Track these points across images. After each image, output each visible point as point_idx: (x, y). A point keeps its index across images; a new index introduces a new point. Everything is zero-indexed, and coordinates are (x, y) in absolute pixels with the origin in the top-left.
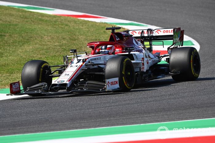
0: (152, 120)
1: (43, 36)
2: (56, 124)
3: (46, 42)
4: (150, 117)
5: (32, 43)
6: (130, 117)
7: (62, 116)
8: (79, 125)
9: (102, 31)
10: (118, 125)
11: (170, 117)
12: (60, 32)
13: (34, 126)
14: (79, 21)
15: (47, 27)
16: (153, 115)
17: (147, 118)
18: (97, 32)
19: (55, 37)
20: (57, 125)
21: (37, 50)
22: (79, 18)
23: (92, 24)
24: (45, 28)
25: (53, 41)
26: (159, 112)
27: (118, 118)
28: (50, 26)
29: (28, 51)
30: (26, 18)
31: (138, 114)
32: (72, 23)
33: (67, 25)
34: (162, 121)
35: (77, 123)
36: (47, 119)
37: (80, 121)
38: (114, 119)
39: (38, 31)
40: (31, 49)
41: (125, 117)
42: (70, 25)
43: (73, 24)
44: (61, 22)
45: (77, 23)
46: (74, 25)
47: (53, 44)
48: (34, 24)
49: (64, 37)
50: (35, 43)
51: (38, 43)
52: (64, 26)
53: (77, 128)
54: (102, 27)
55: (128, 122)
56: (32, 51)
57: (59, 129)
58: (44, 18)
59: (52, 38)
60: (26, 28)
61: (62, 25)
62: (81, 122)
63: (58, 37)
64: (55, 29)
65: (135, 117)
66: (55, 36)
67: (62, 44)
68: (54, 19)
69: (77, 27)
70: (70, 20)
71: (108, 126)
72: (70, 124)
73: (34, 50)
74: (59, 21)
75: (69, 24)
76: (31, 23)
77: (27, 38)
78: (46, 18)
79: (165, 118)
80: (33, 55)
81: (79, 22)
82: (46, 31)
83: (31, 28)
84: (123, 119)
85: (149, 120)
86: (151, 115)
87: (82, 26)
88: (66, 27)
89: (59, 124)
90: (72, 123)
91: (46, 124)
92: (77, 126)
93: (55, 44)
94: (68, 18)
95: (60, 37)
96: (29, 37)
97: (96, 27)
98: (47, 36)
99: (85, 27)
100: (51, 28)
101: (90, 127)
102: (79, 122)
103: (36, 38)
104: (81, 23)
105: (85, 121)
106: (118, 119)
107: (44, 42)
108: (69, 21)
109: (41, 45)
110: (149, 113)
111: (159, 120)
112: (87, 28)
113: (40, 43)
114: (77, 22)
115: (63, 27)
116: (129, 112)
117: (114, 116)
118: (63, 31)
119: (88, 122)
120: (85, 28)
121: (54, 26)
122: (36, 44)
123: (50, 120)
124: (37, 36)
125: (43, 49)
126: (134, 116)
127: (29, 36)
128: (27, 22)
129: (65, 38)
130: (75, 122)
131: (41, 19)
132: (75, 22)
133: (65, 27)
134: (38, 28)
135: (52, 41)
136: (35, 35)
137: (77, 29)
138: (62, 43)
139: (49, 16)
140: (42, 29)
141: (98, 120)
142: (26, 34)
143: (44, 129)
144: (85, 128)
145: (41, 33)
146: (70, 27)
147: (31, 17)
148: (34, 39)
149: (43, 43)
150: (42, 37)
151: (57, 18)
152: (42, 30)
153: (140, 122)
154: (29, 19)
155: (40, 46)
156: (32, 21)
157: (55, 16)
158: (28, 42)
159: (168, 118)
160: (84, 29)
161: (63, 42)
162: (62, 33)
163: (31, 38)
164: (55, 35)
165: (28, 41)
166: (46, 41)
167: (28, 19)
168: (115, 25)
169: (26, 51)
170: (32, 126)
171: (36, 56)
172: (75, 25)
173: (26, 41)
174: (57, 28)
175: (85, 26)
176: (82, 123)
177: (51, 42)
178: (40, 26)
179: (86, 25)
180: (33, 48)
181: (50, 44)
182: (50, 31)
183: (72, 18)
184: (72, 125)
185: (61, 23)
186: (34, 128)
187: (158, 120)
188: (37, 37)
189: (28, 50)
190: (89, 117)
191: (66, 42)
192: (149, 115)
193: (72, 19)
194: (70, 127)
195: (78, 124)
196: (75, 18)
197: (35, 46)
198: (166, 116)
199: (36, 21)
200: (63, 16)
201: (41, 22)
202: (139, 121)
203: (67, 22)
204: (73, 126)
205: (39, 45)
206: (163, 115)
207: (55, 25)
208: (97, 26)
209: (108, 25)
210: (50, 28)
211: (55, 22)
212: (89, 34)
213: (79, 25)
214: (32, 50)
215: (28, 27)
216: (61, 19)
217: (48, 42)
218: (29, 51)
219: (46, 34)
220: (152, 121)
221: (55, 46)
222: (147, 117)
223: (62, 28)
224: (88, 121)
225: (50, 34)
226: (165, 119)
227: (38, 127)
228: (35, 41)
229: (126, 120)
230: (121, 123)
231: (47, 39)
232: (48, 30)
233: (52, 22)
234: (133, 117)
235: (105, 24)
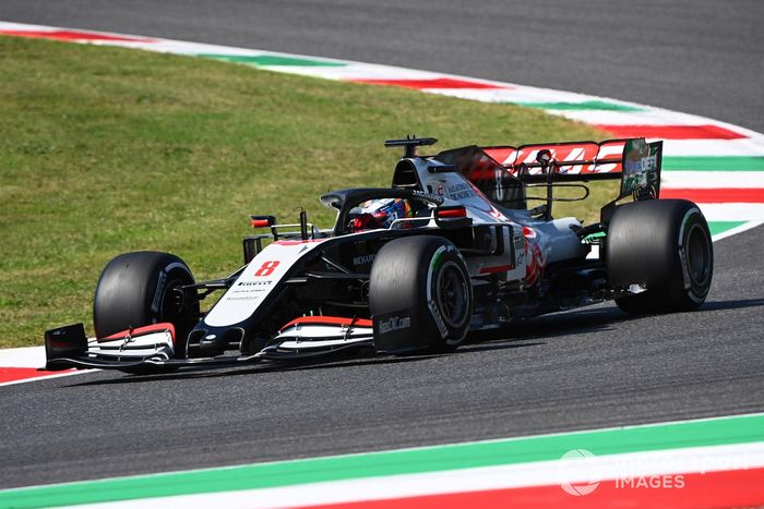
0: (661, 413)
1: (311, 149)
2: (353, 431)
3: (319, 169)
4: (654, 402)
5: (275, 172)
6: (590, 404)
7: (373, 405)
8: (427, 433)
9: (499, 130)
10: (551, 429)
11: (718, 403)
12: (364, 135)
13: (284, 439)
14: (424, 100)
15: (323, 121)
16: (664, 395)
17: (645, 408)
18: (484, 134)
19: (350, 151)
20: (356, 434)
21: (291, 196)
22: (425, 90)
23: (467, 108)
24: (317, 125)
25: (344, 166)
26: (684, 388)
27: (551, 409)
28: (332, 118)
29: (262, 200)
30: (256, 93)
31: (615, 396)
32: (401, 106)
33: (386, 113)
34: (695, 416)
35: (420, 427)
36: (325, 414)
37: (432, 419)
38: (538, 413)
39: (294, 133)
40: (274, 193)
41: (574, 406)
42: (397, 113)
43: (406, 110)
44: (367, 104)
45: (419, 104)
46: (407, 113)
47: (344, 175)
48: (283, 112)
49: (378, 152)
50: (285, 172)
51: (294, 171)
52: (377, 116)
53: (419, 442)
54: (500, 118)
55: (582, 421)
56: (277, 199)
57: (364, 446)
58: (312, 93)
59: (341, 157)
60: (259, 126)
61: (372, 112)
62: (434, 422)
63: (358, 152)
64: (348, 126)
65: (607, 403)
66: (348, 149)
67: (373, 173)
68: (347, 94)
69: (419, 120)
70: (398, 96)
71: (520, 433)
72: (398, 429)
73: (284, 195)
74: (362, 99)
75: (393, 109)
76: (272, 110)
77: (260, 156)
78: (321, 93)
79: (703, 406)
80: (279, 211)
81: (424, 103)
82: (319, 132)
83: (271, 126)
84: (567, 411)
85: (651, 415)
86: (656, 398)
87: (436, 115)
88: (385, 120)
89: (364, 430)
90: (403, 426)
91: (323, 431)
92: (420, 437)
93: (350, 175)
94: (391, 90)
95: (366, 151)
96: (267, 155)
97: (481, 116)
98: (325, 149)
99: (445, 117)
100: (335, 124)
101: (462, 439)
102: (425, 423)
103: (288, 157)
104: (430, 105)
105: (448, 420)
106: (553, 412)
107: (313, 168)
108: (392, 100)
109: (304, 179)
110: (652, 391)
111: (684, 413)
112: (453, 122)
113: (302, 173)
114: (417, 101)
115: (373, 118)
116: (587, 388)
117: (537, 403)
118: (374, 132)
119: (456, 423)
120: (444, 121)
121: (347, 117)
122: (287, 176)
123: (334, 418)
124: (291, 151)
125: (311, 192)
126: (604, 400)
127: (267, 151)
128: (260, 105)
129: (382, 155)
130: (415, 424)
131: (303, 95)
132: (413, 103)
133: (378, 119)
134: (294, 123)
135: (339, 166)
136: (285, 148)
137: (419, 125)
138: (369, 171)
139: (331, 85)
140: (308, 127)
141: (486, 416)
142: (256, 144)
143: (315, 448)
144: (446, 443)
145: (304, 139)
146: (396, 118)
147: (273, 89)
148: (283, 159)
149: (311, 172)
150: (307, 155)
151: (353, 92)
152: (306, 131)
153: (623, 420)
154: (267, 98)
155: (300, 182)
156: (274, 101)
157: (347, 86)
158: (264, 170)
159: (713, 405)
160: (441, 125)
161: (374, 167)
162: (370, 138)
163: (273, 155)
164: (349, 145)
165: (262, 166)
166: (319, 165)
167: (262, 95)
168: (540, 108)
169: (257, 199)
170: (277, 439)
171: (289, 216)
172: (413, 112)
173: (256, 165)
174: (355, 123)
175: (445, 114)
176: (435, 425)
177: (335, 168)
178: (299, 118)
179: (449, 111)
180: (281, 188)
181: (334, 176)
182: (334, 133)
183: (402, 89)
184: (405, 433)
185: (368, 108)
186: (283, 443)
187: (681, 411)
188: (291, 155)
189: (265, 196)
190: (459, 407)
191: (385, 169)
192: (650, 397)
193: (403, 94)
194: (398, 440)
195: (424, 431)
196: (410, 90)
197: (284, 181)
198: (706, 401)
199: (288, 101)
200: (373, 84)
201: (302, 106)
202: (620, 417)
203: (386, 103)
204: (408, 435)
205: (299, 178)
206: (696, 397)
207: (348, 112)
208: (484, 114)
209: (518, 109)
210: (332, 123)
211: (349, 104)
212: (458, 140)
213: (423, 114)
214: (276, 196)
215: (262, 122)
216: (367, 93)
217: (327, 168)
218: (268, 198)
219: (320, 143)
220: (662, 416)
221: (350, 180)
222: (644, 403)
223: (371, 121)
224: (457, 419)
225: (333, 144)
226: (704, 409)
227: (297, 440)
228: (286, 166)
229: (576, 414)
230: (562, 423)
231: (322, 159)
232: (327, 129)
233: (338, 103)
234: (600, 404)
235: (510, 107)
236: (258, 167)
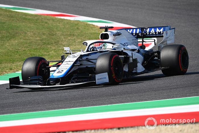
0: (117, 101)
1: (27, 32)
2: (37, 106)
3: (29, 37)
4: (115, 99)
5: (17, 38)
6: (99, 99)
7: (43, 99)
8: (57, 106)
9: (76, 28)
10: (89, 105)
11: (132, 99)
12: (41, 28)
13: (20, 107)
14: (56, 19)
15: (30, 25)
16: (118, 97)
17: (113, 100)
18: (72, 29)
19: (37, 33)
20: (38, 106)
21: (21, 44)
22: (56, 17)
23: (67, 21)
24: (28, 25)
25: (35, 36)
26: (123, 95)
27: (89, 100)
28: (32, 24)
29: (14, 45)
30: (12, 17)
31: (106, 97)
32: (50, 21)
33: (46, 23)
34: (126, 102)
35: (55, 104)
36: (30, 101)
37: (58, 103)
38: (86, 101)
39: (22, 28)
40: (17, 43)
41: (95, 99)
42: (49, 23)
43: (52, 22)
44: (41, 20)
45: (55, 21)
46: (52, 23)
47: (35, 39)
48: (19, 22)
49: (44, 33)
50: (20, 38)
51: (22, 38)
52: (44, 23)
53: (55, 109)
54: (76, 24)
55: (97, 103)
56: (18, 45)
57: (40, 110)
58: (27, 17)
59: (34, 34)
60: (13, 26)
61: (43, 22)
62: (59, 103)
63: (39, 33)
64: (36, 26)
65: (104, 98)
66: (36, 32)
67: (43, 38)
68: (36, 18)
69: (55, 25)
70: (49, 18)
71: (81, 106)
72: (49, 105)
73: (19, 44)
74: (40, 19)
75: (48, 22)
76: (16, 21)
77: (13, 34)
78: (29, 17)
79: (128, 99)
80: (18, 48)
81: (56, 20)
82: (29, 27)
83: (16, 26)
84: (93, 101)
85: (115, 102)
86: (116, 97)
87: (59, 23)
88: (46, 25)
89: (41, 105)
90: (51, 104)
91: (30, 106)
92: (55, 107)
93: (37, 39)
94: (48, 17)
95: (41, 33)
96: (15, 33)
97: (71, 24)
98: (30, 32)
99: (62, 24)
100: (33, 25)
101: (66, 108)
102: (56, 104)
103: (21, 34)
104: (58, 21)
105: (62, 103)
106: (90, 101)
107: (27, 37)
108: (48, 19)
109: (25, 40)
110: (115, 96)
111: (123, 101)
112: (64, 25)
113: (24, 38)
114: (54, 20)
115: (43, 24)
116: (98, 95)
117: (85, 98)
118: (43, 28)
119: (64, 104)
120: (62, 25)
121: (36, 24)
122: (20, 39)
123: (33, 102)
124: (21, 32)
125: (26, 43)
126: (103, 98)
127: (15, 32)
128: (13, 20)
129: (45, 34)
130: (54, 104)
131: (24, 18)
132: (53, 20)
133: (44, 24)
134: (22, 25)
135: (34, 37)
136: (20, 31)
137: (55, 26)
138: (42, 38)
139: (32, 15)
140: (26, 26)
141: (72, 102)
142: (12, 30)
143: (28, 110)
144: (62, 109)
145: (25, 29)
146: (49, 24)
147: (17, 16)
148: (19, 34)
149: (27, 38)
150: (26, 33)
151: (38, 17)
152: (25, 27)
153: (108, 103)
154: (15, 18)
155: (24, 40)
156: (17, 19)
157: (36, 15)
158: (14, 37)
159: (131, 99)
160: (61, 26)
161: (43, 37)
162: (42, 29)
163: (17, 33)
164: (37, 31)
165: (14, 36)
166: (29, 36)
167: (14, 17)
168: (86, 22)
169: (12, 45)
170: (18, 107)
171: (21, 49)
172: (53, 23)
173: (12, 36)
174: (38, 25)
175: (61, 23)
176: (59, 104)
177: (33, 37)
178: (24, 24)
179: (63, 22)
180: (19, 42)
181: (33, 39)
182: (33, 28)
183: (50, 17)
184: (51, 106)
185: (41, 21)
186: (19, 108)
187: (122, 101)
188: (21, 33)
189: (14, 44)
190: (65, 99)
191: (46, 37)
192: (114, 97)
193: (51, 18)
194: (49, 108)
195: (56, 106)
196: (52, 17)
197: (20, 40)
198: (129, 98)
199: (21, 19)
200: (43, 15)
201: (24, 21)
202: (107, 102)
203: (46, 20)
204: (52, 107)
205: (23, 39)
206: (126, 97)
207: (36, 23)
208: (72, 23)
209: (81, 22)
210: (32, 25)
211: (36, 20)
212: (65, 30)
213: (56, 23)
214: (17, 44)
215: (14, 25)
216: (41, 17)
217: (31, 37)
218: (15, 45)
219: (29, 30)
220: (117, 102)
221: (37, 40)
222: (113, 99)
223: (42, 25)
224: (65, 103)
225: (32, 31)
226: (128, 100)
227: (23, 108)
228: (20, 36)
229: (95, 101)
230: (92, 104)
231: (30, 34)
232: (31, 27)
233: (34, 20)
234: (102, 99)
235: (78, 22)
236: (13, 36)
